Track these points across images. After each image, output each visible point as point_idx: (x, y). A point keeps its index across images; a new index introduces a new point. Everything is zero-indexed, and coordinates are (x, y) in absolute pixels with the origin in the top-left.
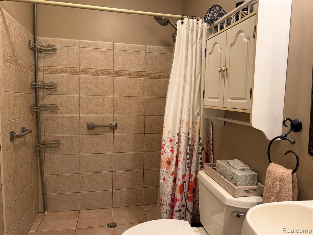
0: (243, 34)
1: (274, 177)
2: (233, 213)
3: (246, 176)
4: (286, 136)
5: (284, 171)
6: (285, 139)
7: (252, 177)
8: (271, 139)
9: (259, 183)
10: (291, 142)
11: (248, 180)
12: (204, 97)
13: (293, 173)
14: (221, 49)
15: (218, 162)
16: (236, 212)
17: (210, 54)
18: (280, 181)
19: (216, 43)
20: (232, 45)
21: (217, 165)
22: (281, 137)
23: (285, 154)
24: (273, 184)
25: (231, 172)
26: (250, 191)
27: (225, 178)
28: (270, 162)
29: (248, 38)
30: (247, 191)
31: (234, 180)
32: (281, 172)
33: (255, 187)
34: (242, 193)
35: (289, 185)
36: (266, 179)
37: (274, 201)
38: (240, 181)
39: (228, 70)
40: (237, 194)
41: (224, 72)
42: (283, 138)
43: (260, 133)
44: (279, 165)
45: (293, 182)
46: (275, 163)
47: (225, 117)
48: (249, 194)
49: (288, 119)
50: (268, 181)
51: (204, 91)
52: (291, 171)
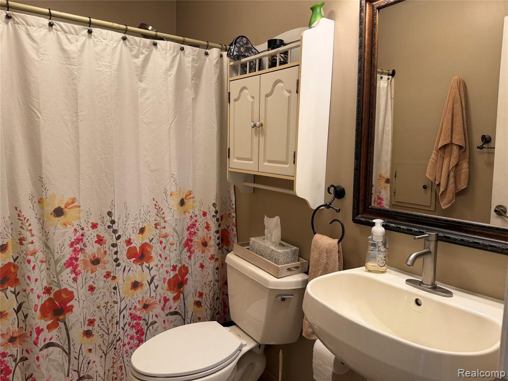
0: (282, 84)
1: (320, 249)
2: (277, 297)
3: (287, 252)
4: (330, 204)
5: (330, 241)
6: (330, 207)
7: (294, 252)
8: (315, 208)
9: (301, 259)
10: (336, 210)
11: (290, 257)
12: (229, 157)
13: (339, 242)
14: (253, 98)
15: (252, 239)
16: (280, 295)
17: (235, 100)
18: (327, 253)
19: (244, 88)
20: (267, 96)
21: (251, 244)
22: (325, 205)
23: (330, 223)
24: (320, 257)
25: (270, 250)
26: (292, 269)
27: (262, 256)
28: (315, 233)
29: (290, 92)
30: (289, 269)
31: (274, 259)
32: (327, 243)
33: (297, 263)
34: (286, 272)
35: (335, 256)
36: (312, 253)
37: (321, 275)
38: (281, 260)
39: (263, 127)
40: (281, 274)
41: (258, 128)
42: (327, 206)
43: (304, 202)
44: (324, 236)
45: (339, 252)
46: (320, 233)
47: (254, 183)
48: (292, 273)
49: (332, 186)
50: (314, 255)
51: (229, 149)
52: (336, 240)
